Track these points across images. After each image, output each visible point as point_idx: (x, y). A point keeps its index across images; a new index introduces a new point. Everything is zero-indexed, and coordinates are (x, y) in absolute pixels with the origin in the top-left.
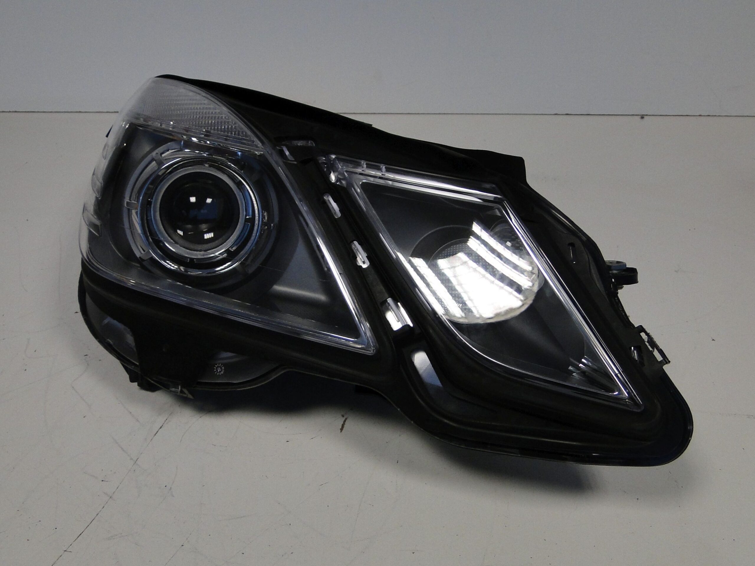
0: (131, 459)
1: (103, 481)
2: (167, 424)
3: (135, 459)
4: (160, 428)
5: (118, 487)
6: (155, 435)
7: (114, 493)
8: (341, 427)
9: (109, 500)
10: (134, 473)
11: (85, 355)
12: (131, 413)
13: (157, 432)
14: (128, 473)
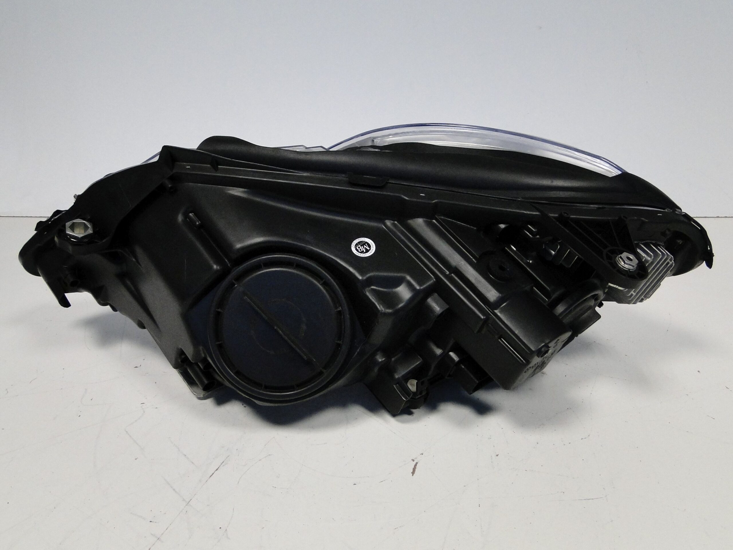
0: (184, 500)
1: (151, 522)
2: (223, 466)
3: (188, 500)
4: (216, 470)
5: (168, 528)
6: (211, 476)
7: (162, 534)
8: (412, 471)
9: (156, 541)
10: (186, 514)
11: (142, 404)
12: (185, 455)
13: (213, 474)
14: (180, 514)
